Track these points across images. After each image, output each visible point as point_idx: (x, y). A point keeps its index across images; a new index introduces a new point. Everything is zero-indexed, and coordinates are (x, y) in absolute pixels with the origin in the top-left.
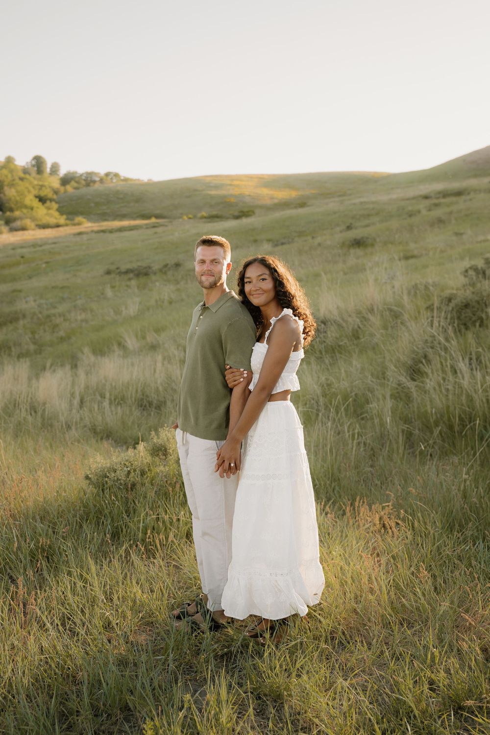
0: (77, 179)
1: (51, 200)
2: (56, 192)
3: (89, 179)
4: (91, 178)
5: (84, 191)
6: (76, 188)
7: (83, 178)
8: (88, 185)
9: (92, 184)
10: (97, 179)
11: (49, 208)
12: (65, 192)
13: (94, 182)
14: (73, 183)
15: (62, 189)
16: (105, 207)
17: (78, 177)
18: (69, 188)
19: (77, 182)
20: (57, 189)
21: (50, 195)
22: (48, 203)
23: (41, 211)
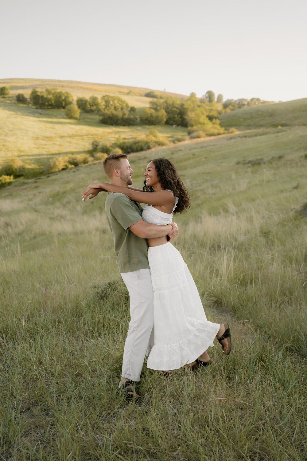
0: (233, 104)
1: (216, 118)
2: (220, 113)
3: (240, 103)
4: (242, 102)
5: (237, 111)
6: (232, 110)
7: (237, 103)
8: (240, 107)
9: (242, 107)
10: (246, 103)
11: (214, 124)
12: (226, 112)
13: (244, 105)
14: (231, 107)
15: (224, 111)
16: (249, 121)
17: (234, 103)
18: (228, 110)
19: (233, 106)
20: (221, 111)
21: (216, 115)
22: (214, 120)
23: (210, 126)
